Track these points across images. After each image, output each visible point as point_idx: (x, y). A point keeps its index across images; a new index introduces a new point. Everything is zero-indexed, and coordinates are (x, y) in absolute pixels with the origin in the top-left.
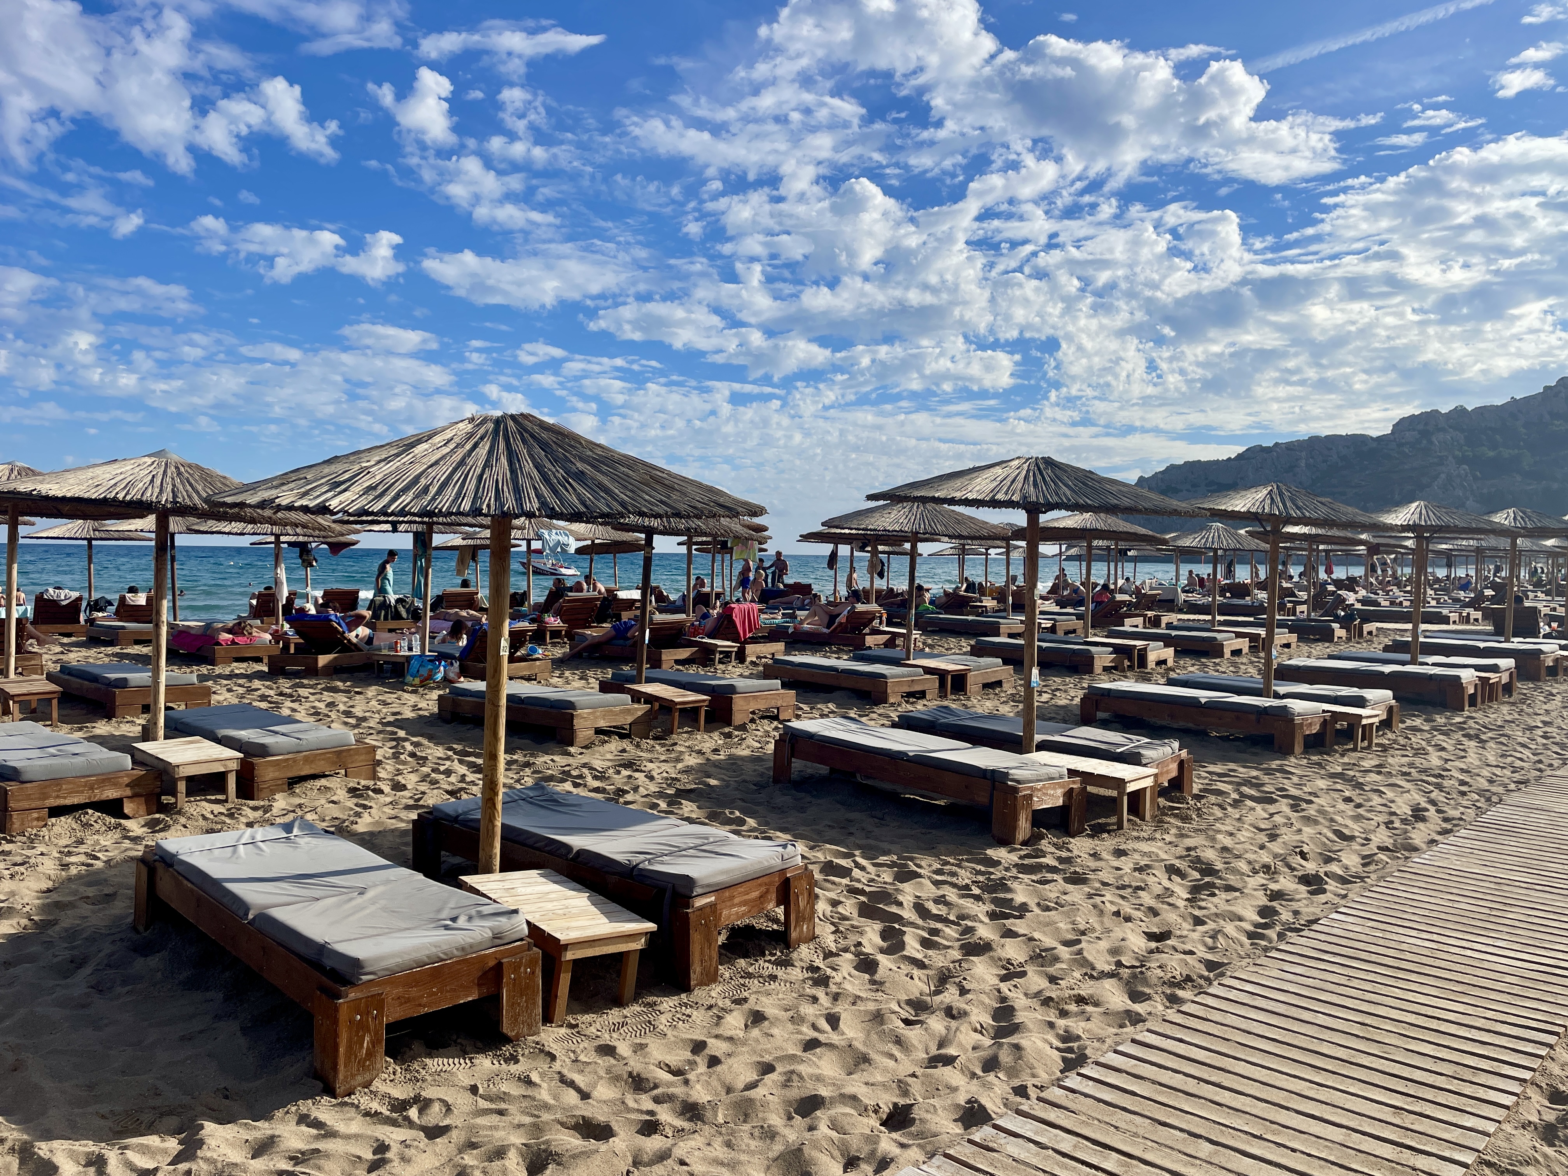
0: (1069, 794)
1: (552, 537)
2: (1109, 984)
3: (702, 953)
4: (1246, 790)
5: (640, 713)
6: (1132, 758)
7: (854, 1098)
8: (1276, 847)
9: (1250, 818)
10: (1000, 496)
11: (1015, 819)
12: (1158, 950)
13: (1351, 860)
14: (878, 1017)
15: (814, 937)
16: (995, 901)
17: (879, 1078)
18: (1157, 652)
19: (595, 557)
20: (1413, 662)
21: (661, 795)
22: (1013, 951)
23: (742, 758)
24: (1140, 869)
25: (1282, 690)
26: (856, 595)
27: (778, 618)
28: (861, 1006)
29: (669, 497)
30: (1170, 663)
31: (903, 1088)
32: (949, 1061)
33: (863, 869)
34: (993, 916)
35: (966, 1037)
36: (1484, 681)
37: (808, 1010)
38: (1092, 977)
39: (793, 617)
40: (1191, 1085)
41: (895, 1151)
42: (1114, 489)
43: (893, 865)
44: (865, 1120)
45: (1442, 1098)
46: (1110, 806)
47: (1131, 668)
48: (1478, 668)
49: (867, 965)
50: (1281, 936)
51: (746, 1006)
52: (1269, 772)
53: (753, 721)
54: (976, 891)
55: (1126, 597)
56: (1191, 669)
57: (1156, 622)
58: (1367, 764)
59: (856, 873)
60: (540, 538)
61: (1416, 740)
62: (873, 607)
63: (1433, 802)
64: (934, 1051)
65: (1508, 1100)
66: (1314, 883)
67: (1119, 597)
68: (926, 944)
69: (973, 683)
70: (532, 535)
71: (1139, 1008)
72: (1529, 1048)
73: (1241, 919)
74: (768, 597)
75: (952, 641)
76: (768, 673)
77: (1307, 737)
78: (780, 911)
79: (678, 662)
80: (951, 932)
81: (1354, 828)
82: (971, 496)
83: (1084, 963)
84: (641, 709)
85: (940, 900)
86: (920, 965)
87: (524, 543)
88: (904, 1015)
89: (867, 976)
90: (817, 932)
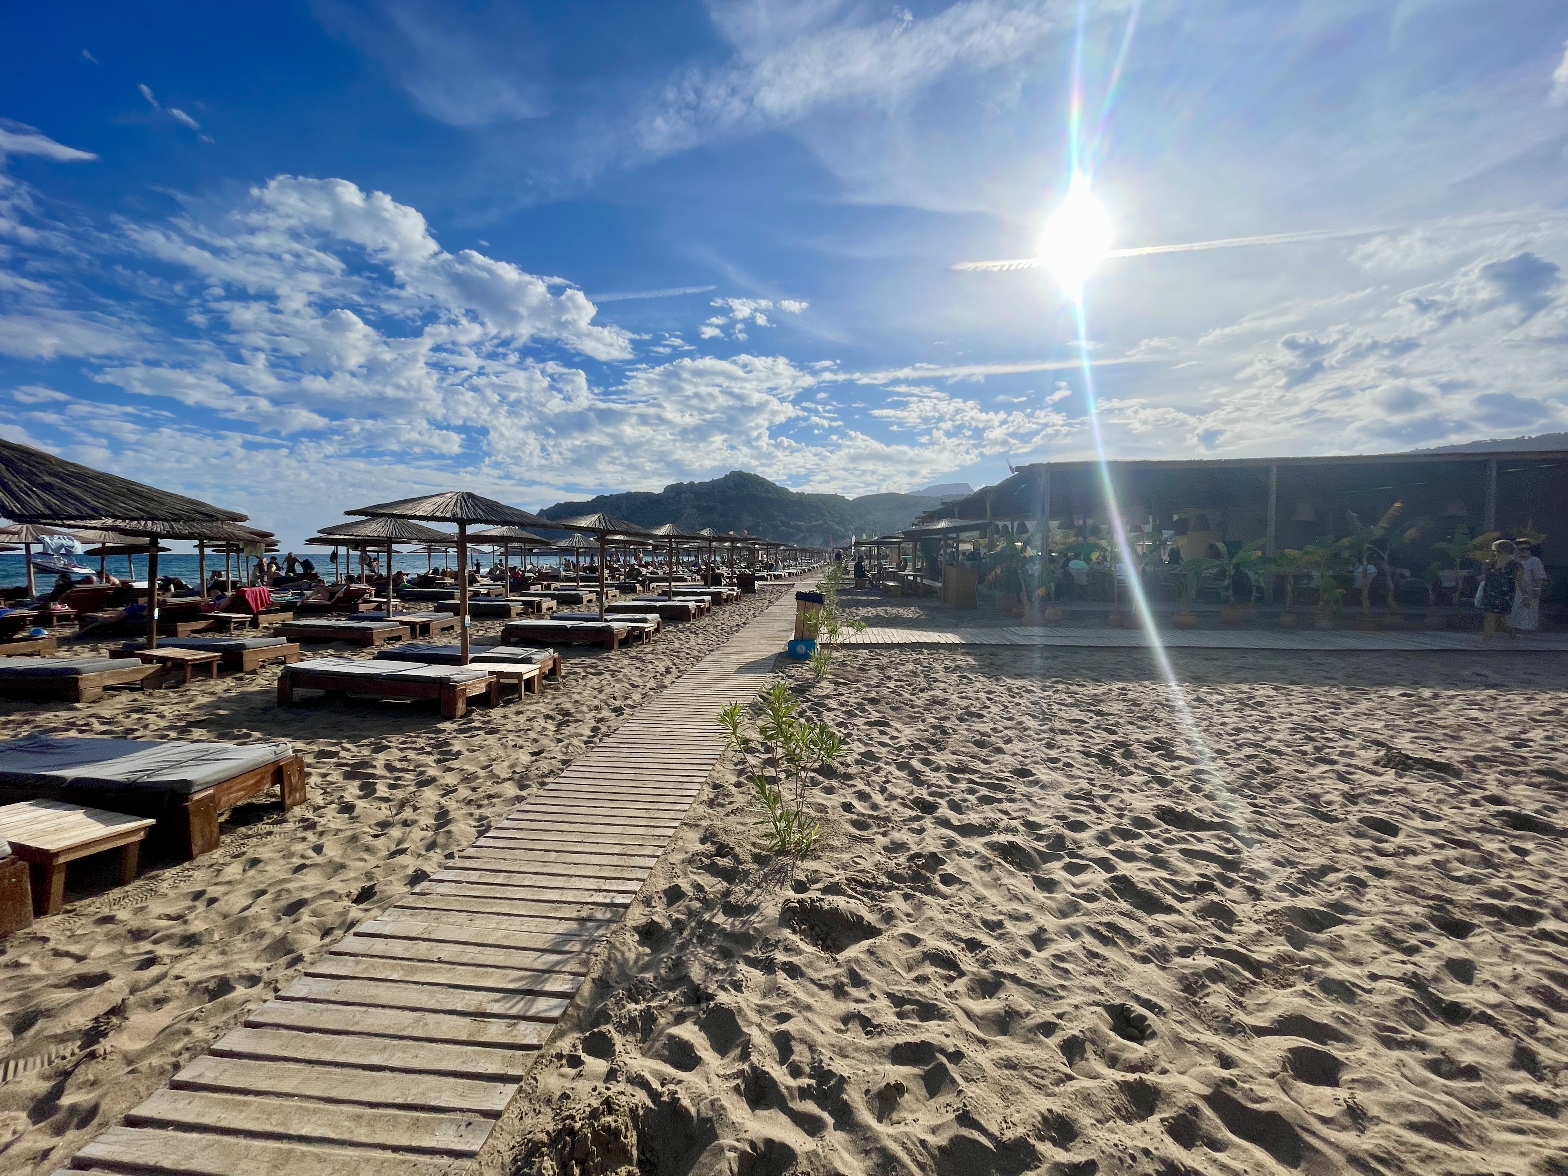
0: (489, 685)
1: (53, 541)
2: (507, 784)
3: (202, 831)
4: (589, 670)
5: (151, 671)
6: (527, 661)
7: (332, 892)
8: (602, 696)
9: (590, 684)
10: (438, 514)
11: (455, 704)
12: (537, 760)
13: (637, 696)
14: (354, 838)
15: (305, 800)
16: (440, 753)
17: (352, 875)
18: (547, 603)
19: (106, 557)
20: (670, 600)
21: (171, 728)
22: (450, 779)
23: (252, 693)
24: (529, 720)
25: (609, 618)
26: (350, 579)
27: (289, 596)
28: (341, 835)
29: (146, 505)
30: (555, 609)
31: (369, 876)
32: (403, 851)
33: (348, 750)
34: (438, 761)
35: (416, 834)
36: (698, 606)
37: (299, 847)
38: (498, 783)
39: (301, 595)
40: (548, 826)
41: (361, 914)
42: (509, 512)
43: (372, 743)
44: (339, 903)
45: (667, 799)
46: (515, 688)
47: (533, 613)
48: (696, 601)
49: (347, 808)
50: (601, 740)
51: (245, 857)
52: (600, 659)
53: (262, 667)
54: (428, 749)
55: (531, 575)
56: (566, 611)
57: (548, 587)
58: (647, 650)
59: (343, 753)
60: (40, 541)
61: (670, 636)
62: (365, 586)
63: (674, 664)
64: (393, 848)
65: (694, 793)
66: (618, 711)
67: (527, 575)
68: (392, 787)
69: (434, 628)
70: (30, 540)
71: (524, 793)
72: (705, 767)
73: (582, 735)
74: (279, 583)
75: (423, 605)
76: (277, 633)
77: (620, 640)
78: (277, 788)
79: (194, 632)
80: (409, 776)
81: (640, 681)
82: (418, 514)
83: (493, 776)
84: (154, 667)
85: (404, 759)
86: (386, 800)
87: (23, 546)
88: (373, 832)
89: (347, 815)
90: (308, 796)
